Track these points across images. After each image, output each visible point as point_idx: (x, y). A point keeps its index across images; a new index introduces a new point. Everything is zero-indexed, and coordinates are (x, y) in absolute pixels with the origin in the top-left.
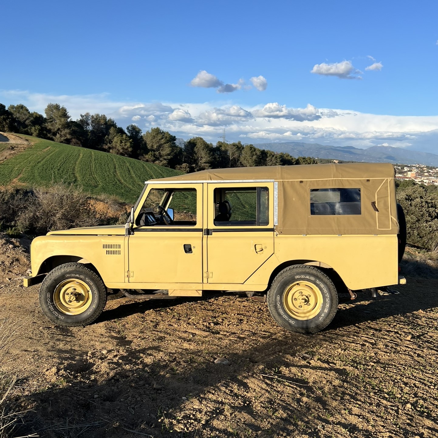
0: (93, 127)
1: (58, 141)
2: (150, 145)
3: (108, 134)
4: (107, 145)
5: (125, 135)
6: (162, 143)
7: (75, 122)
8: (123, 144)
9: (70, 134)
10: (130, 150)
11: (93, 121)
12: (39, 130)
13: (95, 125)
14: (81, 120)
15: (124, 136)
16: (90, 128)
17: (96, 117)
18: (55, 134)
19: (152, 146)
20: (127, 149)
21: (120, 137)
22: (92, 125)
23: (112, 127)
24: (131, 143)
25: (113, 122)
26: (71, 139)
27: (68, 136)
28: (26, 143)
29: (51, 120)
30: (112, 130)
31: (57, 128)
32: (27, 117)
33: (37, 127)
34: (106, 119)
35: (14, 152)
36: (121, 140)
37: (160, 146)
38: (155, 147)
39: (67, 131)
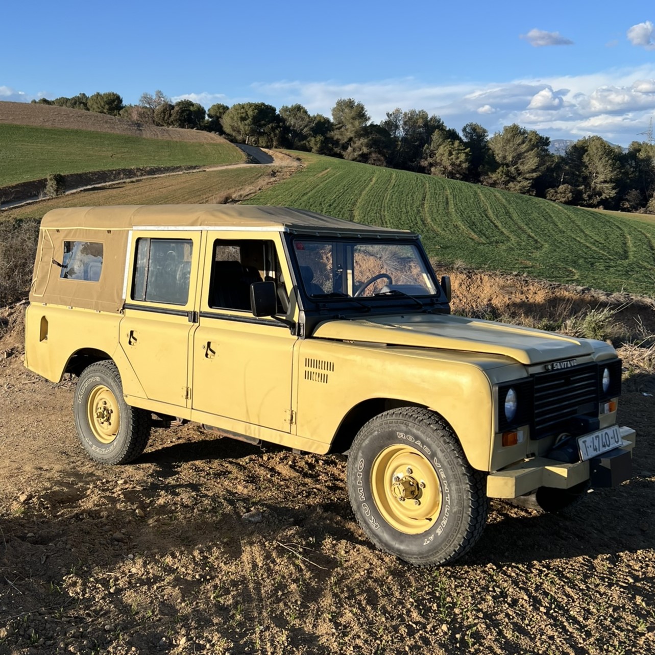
0: (407, 131)
1: (350, 158)
2: (500, 156)
3: (429, 141)
4: (426, 159)
5: (458, 141)
6: (523, 150)
7: (377, 125)
8: (453, 156)
9: (367, 145)
10: (464, 165)
11: (406, 121)
12: (322, 142)
13: (410, 128)
14: (386, 122)
15: (457, 143)
16: (401, 133)
17: (411, 115)
18: (345, 148)
19: (504, 158)
20: (460, 165)
21: (448, 147)
22: (403, 129)
23: (437, 130)
24: (467, 154)
25: (439, 121)
26: (370, 153)
27: (365, 150)
28: (296, 164)
29: (341, 125)
30: (436, 136)
31: (349, 137)
32: (305, 123)
33: (320, 138)
34: (427, 117)
35: (274, 179)
36: (450, 151)
37: (519, 157)
38: (510, 158)
39: (363, 140)
